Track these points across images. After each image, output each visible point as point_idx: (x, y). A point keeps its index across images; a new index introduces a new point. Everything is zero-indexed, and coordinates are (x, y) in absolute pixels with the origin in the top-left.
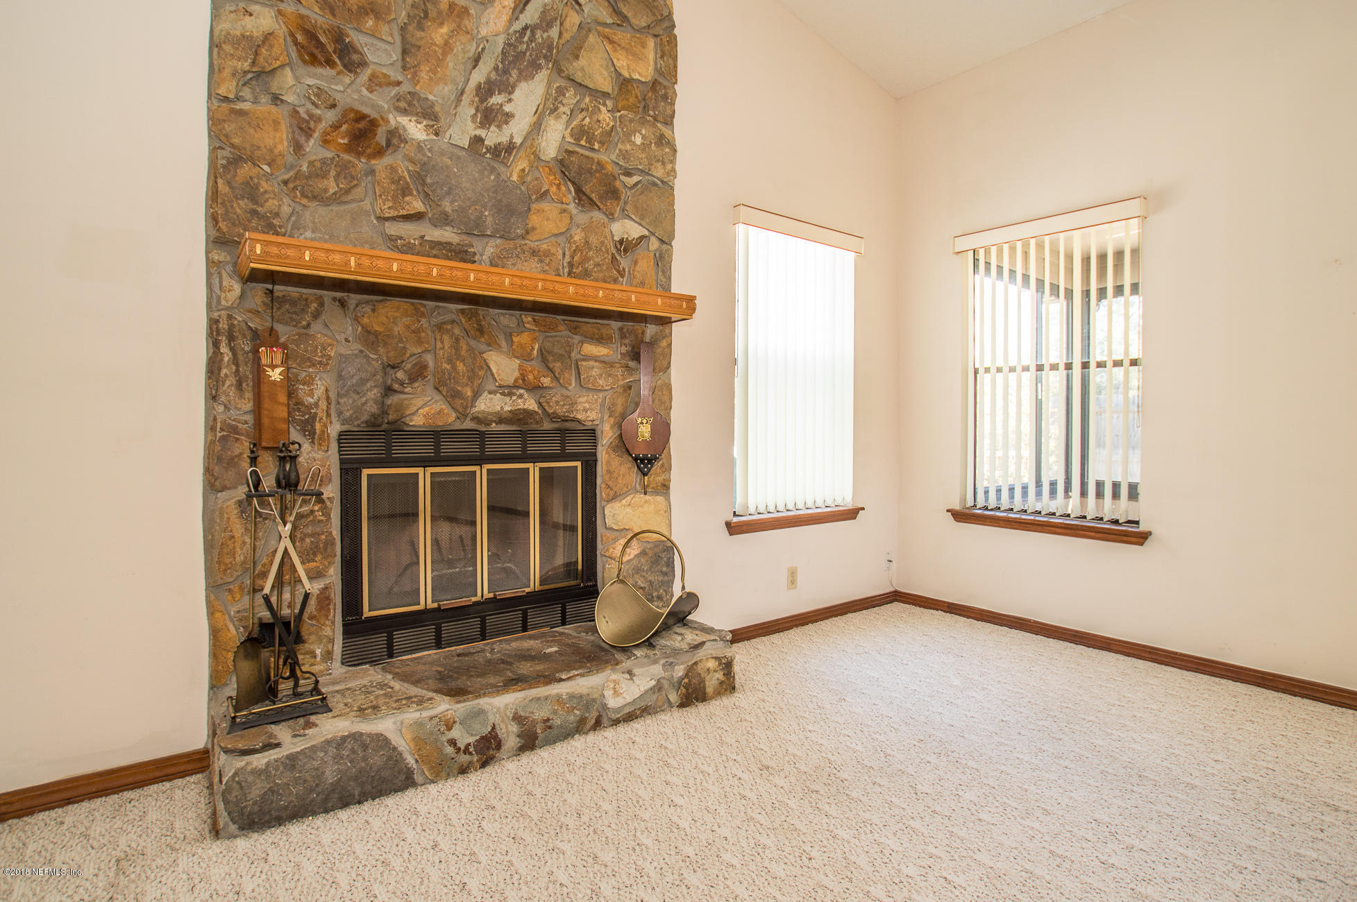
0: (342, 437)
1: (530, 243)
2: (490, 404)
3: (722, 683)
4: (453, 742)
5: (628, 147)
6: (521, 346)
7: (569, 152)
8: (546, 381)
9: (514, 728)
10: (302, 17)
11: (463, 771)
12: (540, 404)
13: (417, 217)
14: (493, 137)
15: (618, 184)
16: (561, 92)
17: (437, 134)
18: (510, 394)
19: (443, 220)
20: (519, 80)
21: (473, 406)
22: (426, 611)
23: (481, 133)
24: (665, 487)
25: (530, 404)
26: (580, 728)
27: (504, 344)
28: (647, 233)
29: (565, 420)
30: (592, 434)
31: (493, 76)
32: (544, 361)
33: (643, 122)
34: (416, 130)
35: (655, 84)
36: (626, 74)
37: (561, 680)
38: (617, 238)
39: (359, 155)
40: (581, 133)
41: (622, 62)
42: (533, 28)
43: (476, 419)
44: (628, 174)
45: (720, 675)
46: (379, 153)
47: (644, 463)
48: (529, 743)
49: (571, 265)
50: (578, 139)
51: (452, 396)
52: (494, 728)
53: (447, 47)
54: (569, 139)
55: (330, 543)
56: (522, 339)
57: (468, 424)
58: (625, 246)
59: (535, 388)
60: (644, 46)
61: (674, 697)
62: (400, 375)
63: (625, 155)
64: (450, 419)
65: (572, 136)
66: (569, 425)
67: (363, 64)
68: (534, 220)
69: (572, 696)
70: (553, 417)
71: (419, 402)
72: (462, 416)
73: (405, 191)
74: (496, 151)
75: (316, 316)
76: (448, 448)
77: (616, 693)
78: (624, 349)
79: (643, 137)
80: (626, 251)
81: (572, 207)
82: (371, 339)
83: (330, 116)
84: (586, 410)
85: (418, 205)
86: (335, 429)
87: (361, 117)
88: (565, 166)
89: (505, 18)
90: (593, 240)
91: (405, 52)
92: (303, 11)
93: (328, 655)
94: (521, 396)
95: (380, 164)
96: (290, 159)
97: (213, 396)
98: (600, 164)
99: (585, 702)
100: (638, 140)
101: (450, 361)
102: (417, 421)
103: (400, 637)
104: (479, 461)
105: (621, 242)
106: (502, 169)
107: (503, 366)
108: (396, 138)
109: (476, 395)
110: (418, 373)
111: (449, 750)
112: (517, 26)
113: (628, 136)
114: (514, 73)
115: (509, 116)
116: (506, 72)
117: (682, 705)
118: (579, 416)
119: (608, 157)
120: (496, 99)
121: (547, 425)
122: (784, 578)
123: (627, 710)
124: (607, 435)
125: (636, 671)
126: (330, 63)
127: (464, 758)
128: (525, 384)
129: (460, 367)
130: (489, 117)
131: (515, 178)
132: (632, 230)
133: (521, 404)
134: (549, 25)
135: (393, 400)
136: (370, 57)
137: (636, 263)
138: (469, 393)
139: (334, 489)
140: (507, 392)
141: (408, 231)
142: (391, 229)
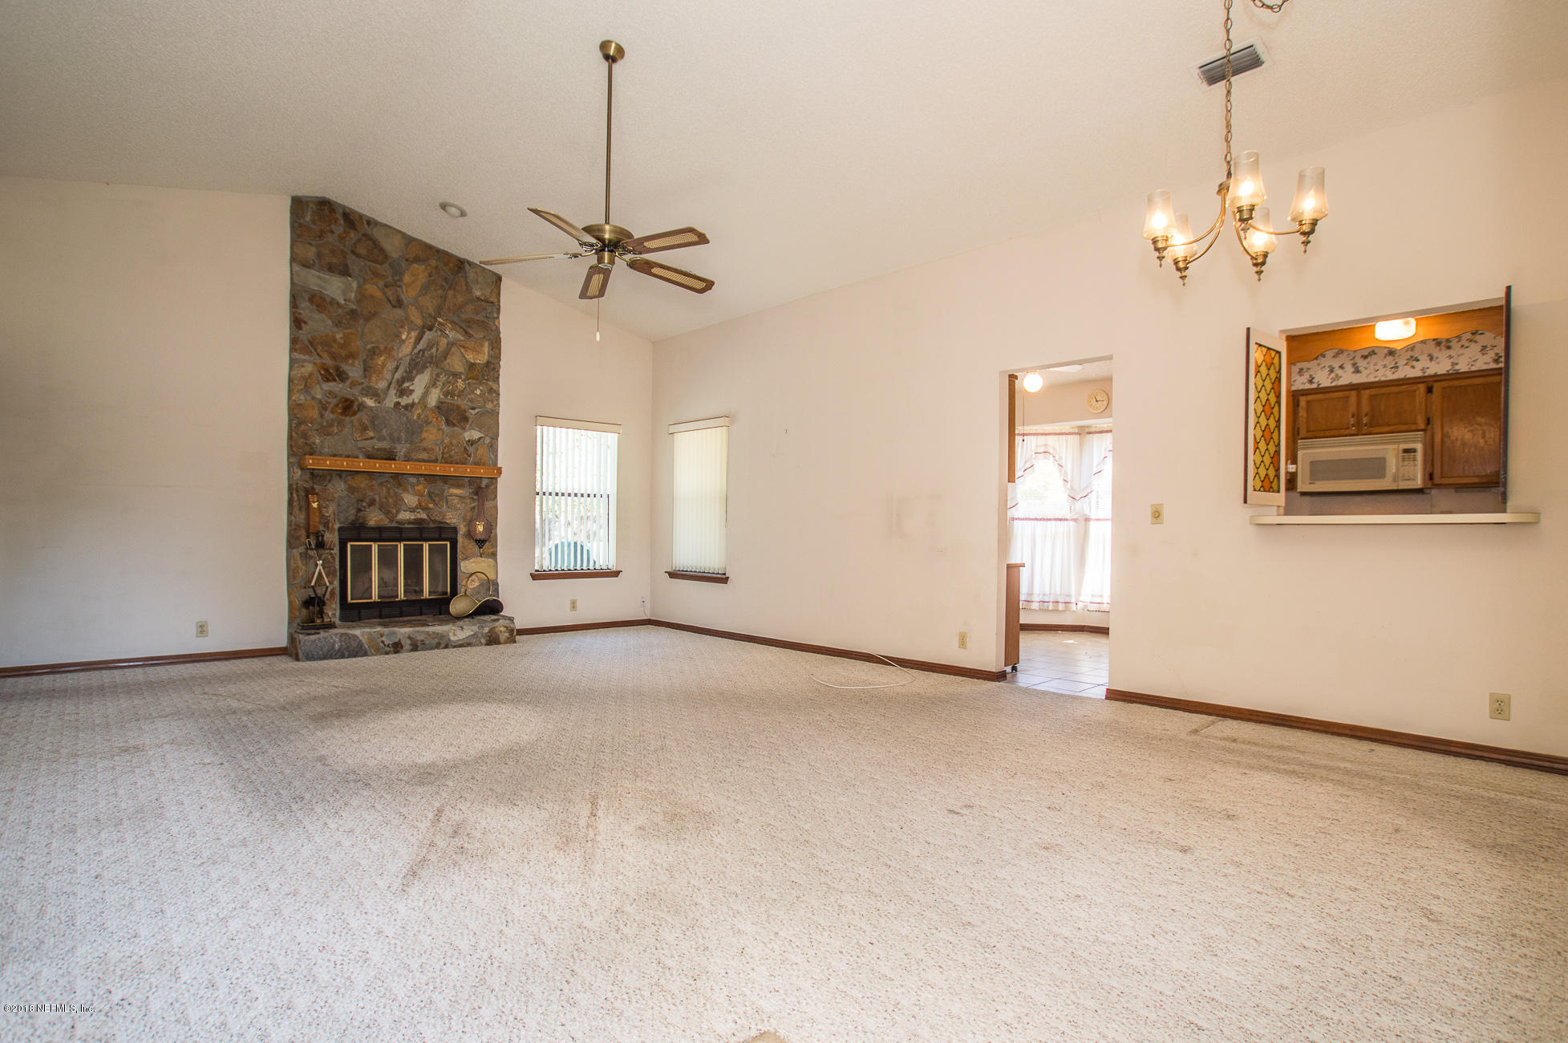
0: (340, 529)
1: (424, 445)
2: (404, 516)
3: (508, 638)
4: (383, 642)
5: (473, 396)
6: (419, 491)
7: (442, 403)
8: (431, 506)
9: (409, 642)
10: (324, 364)
11: (387, 653)
12: (428, 516)
13: (372, 438)
14: (404, 401)
15: (467, 414)
16: (438, 375)
17: (379, 403)
18: (414, 512)
19: (382, 439)
20: (417, 375)
21: (396, 516)
22: (375, 603)
23: (399, 400)
24: (494, 555)
25: (424, 516)
26: (438, 646)
27: (410, 490)
28: (483, 435)
29: (441, 523)
30: (455, 530)
31: (405, 375)
32: (430, 496)
33: (481, 384)
34: (370, 403)
35: (488, 363)
36: (472, 361)
37: (428, 625)
38: (467, 439)
39: (346, 416)
40: (446, 394)
41: (470, 357)
42: (423, 351)
43: (397, 522)
44: (473, 409)
45: (507, 634)
46: (355, 413)
47: (481, 543)
48: (415, 648)
49: (443, 453)
50: (446, 397)
51: (387, 513)
52: (400, 640)
53: (384, 365)
54: (442, 396)
55: (335, 571)
56: (420, 487)
57: (394, 525)
58: (472, 443)
59: (426, 509)
60: (482, 346)
61: (483, 641)
62: (364, 504)
63: (471, 401)
64: (386, 522)
65: (443, 395)
66: (443, 525)
67: (348, 378)
68: (424, 435)
69: (434, 633)
70: (434, 521)
71: (372, 515)
72: (391, 521)
73: (366, 428)
74: (406, 407)
75: (329, 481)
76: (385, 535)
77: (455, 635)
78: (471, 491)
79: (481, 391)
80: (472, 445)
81: (444, 427)
82: (352, 490)
83: (334, 401)
84: (450, 518)
85: (371, 434)
86: (337, 526)
87: (347, 400)
88: (440, 408)
89: (410, 347)
90: (454, 442)
91: (365, 370)
92: (324, 361)
93: (335, 616)
94: (419, 512)
95: (355, 419)
96: (319, 420)
97: (290, 513)
98: (458, 407)
99: (441, 636)
100: (478, 392)
101: (386, 498)
102: (372, 523)
103: (364, 612)
104: (400, 540)
105: (469, 441)
106: (409, 414)
107: (410, 499)
108: (362, 406)
109: (398, 512)
110: (372, 503)
111: (382, 645)
112: (416, 351)
113: (472, 392)
114: (414, 372)
115: (413, 391)
116: (411, 372)
117: (487, 644)
118: (447, 521)
119: (463, 403)
120: (406, 385)
121: (432, 525)
122: (568, 605)
123: (460, 643)
124: (462, 530)
125: (465, 627)
126: (335, 380)
127: (387, 649)
128: (420, 506)
129: (391, 500)
130: (403, 392)
131: (415, 417)
132: (475, 435)
133: (419, 516)
134: (432, 348)
135: (362, 514)
136: (351, 374)
137: (477, 450)
138: (394, 511)
139: (336, 551)
140: (412, 510)
141: (368, 445)
142: (360, 444)
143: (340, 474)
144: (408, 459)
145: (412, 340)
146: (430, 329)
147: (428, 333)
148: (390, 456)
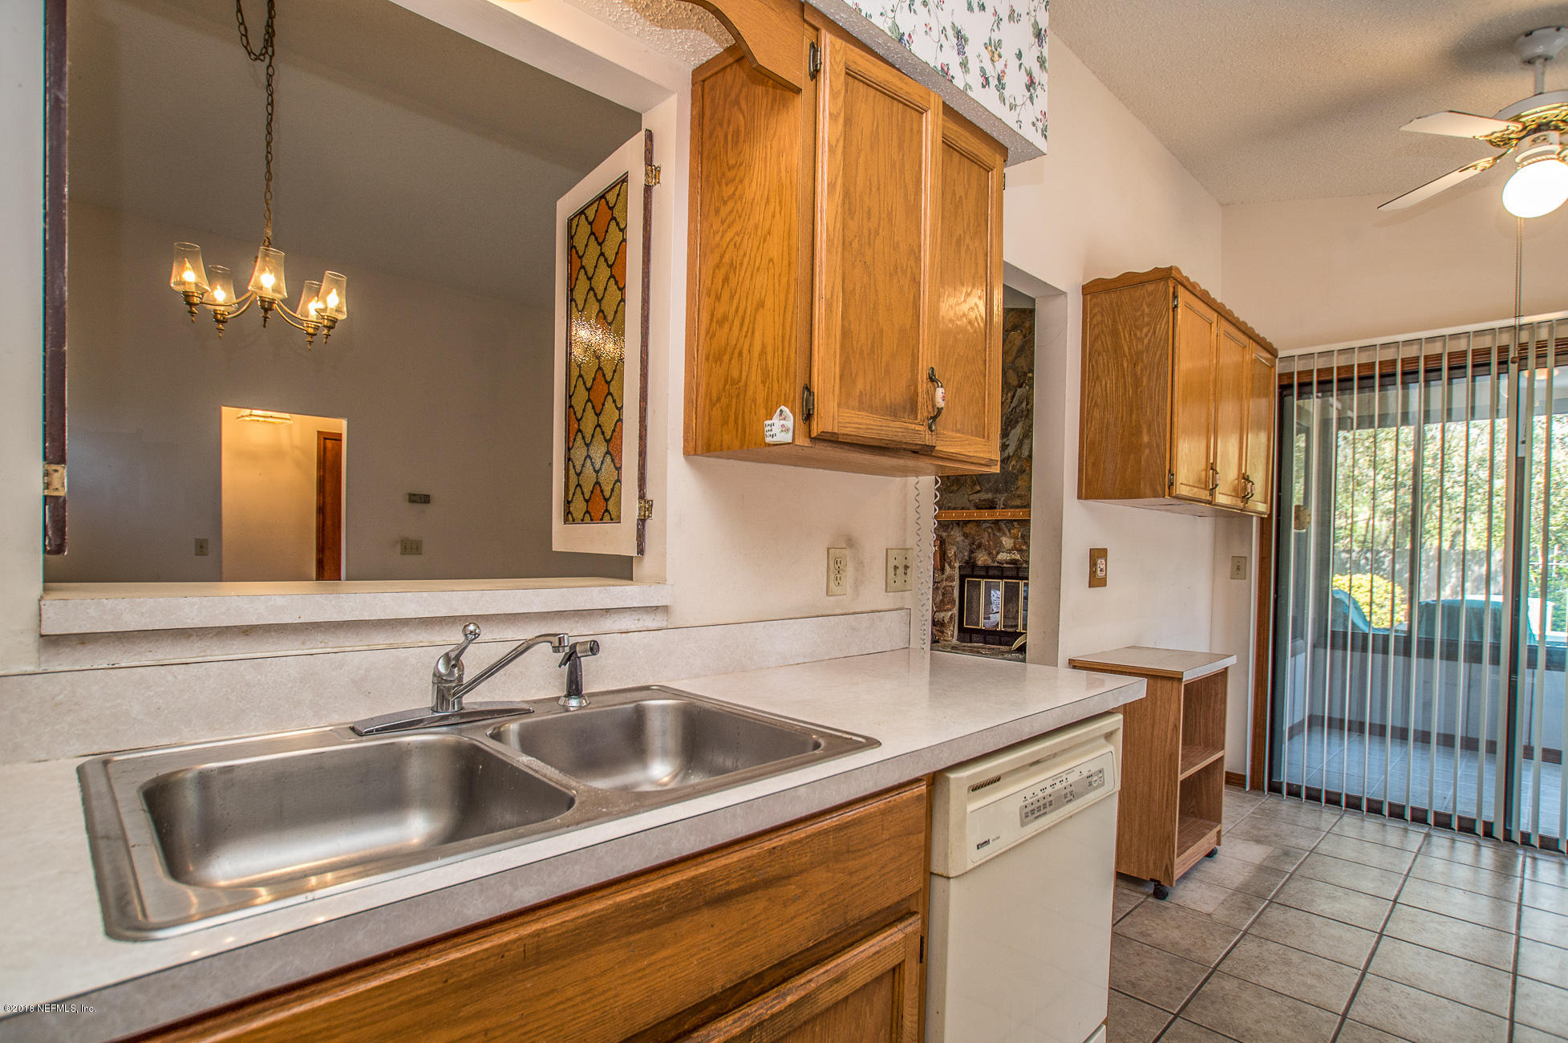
0: (960, 567)
1: (1019, 492)
2: (1003, 556)
6: (1013, 534)
8: (1025, 547)
12: (1022, 557)
13: (979, 492)
18: (1009, 553)
19: (987, 491)
20: (1010, 431)
21: (996, 557)
22: (981, 630)
25: (1018, 557)
27: (1008, 534)
32: (1024, 539)
42: (1015, 408)
43: (998, 563)
51: (990, 554)
55: (956, 599)
56: (1014, 531)
57: (996, 564)
59: (1020, 551)
62: (974, 547)
64: (989, 562)
68: (1019, 483)
71: (980, 556)
72: (994, 561)
73: (974, 484)
75: (952, 529)
76: (991, 573)
82: (966, 536)
85: (978, 488)
86: (957, 565)
89: (1007, 407)
93: (952, 636)
94: (1014, 554)
101: (988, 541)
102: (980, 563)
103: (974, 636)
104: (1002, 578)
106: (1006, 467)
107: (1007, 542)
109: (998, 553)
110: (979, 546)
112: (1009, 410)
114: (1008, 429)
115: (1008, 446)
116: (1006, 429)
128: (1014, 548)
129: (992, 543)
131: (1010, 469)
133: (1013, 557)
134: (1022, 403)
135: (972, 556)
138: (994, 552)
139: (957, 584)
140: (1009, 551)
141: (976, 498)
142: (971, 498)
143: (958, 523)
144: (1006, 506)
145: (1009, 400)
146: (1021, 387)
147: (1019, 390)
148: (991, 506)
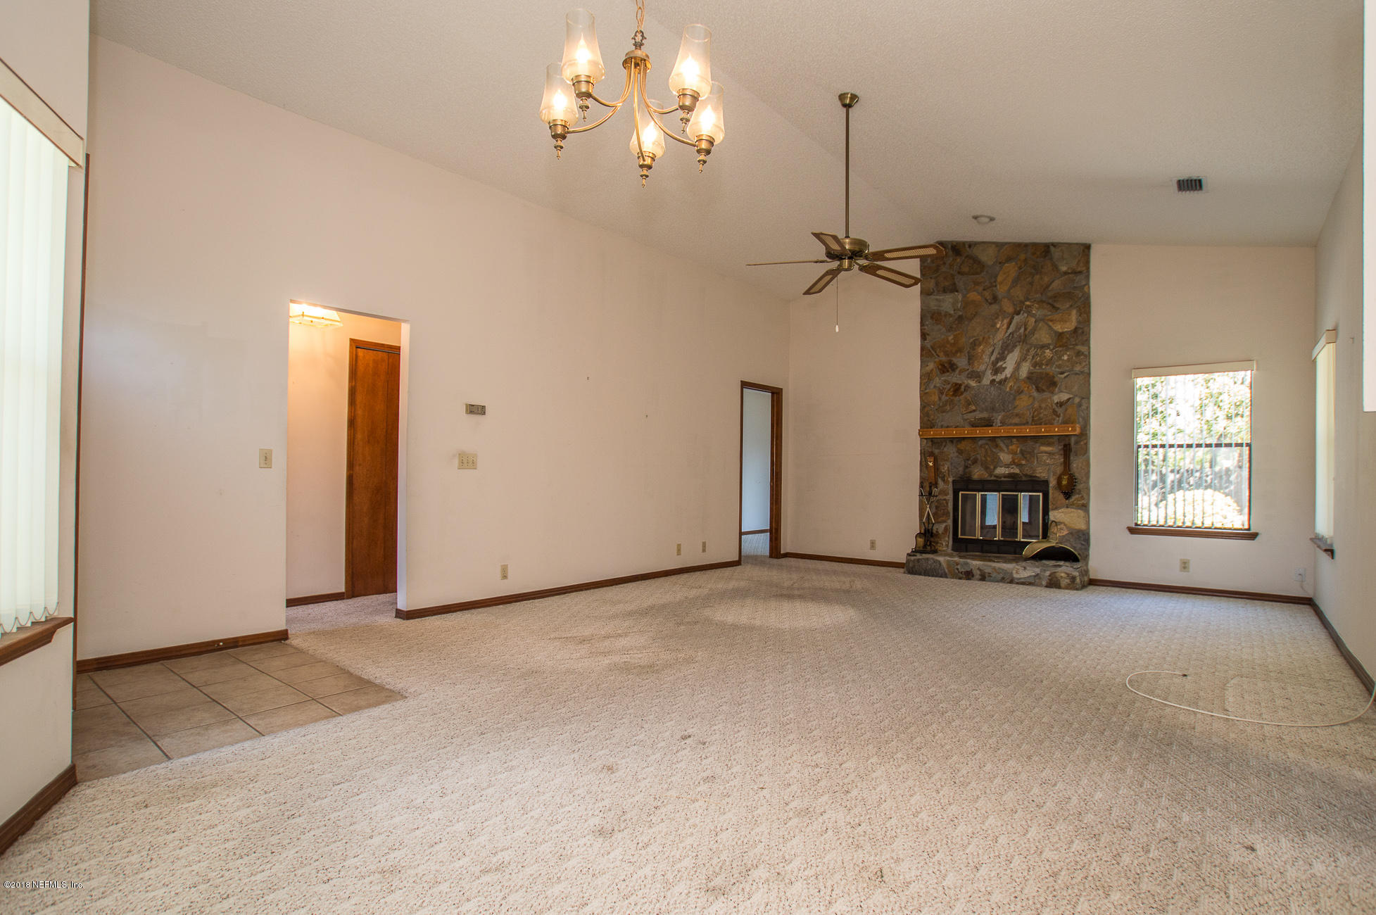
0: (953, 481)
1: (1016, 411)
2: (1001, 471)
3: (1069, 584)
4: (958, 569)
5: (1060, 362)
6: (1012, 450)
7: (1032, 373)
8: (1024, 462)
9: (979, 572)
10: (940, 361)
11: (960, 578)
12: (1021, 471)
13: (974, 411)
14: (999, 377)
15: (1056, 379)
16: (1028, 350)
17: (979, 382)
18: (1008, 467)
19: (982, 410)
20: (1008, 354)
21: (994, 471)
22: (978, 540)
23: (994, 377)
24: (1085, 507)
25: (1017, 471)
26: (1003, 580)
27: (1005, 449)
28: (1071, 396)
29: (1031, 476)
30: (1046, 482)
31: (998, 356)
32: (1023, 455)
33: (1068, 349)
34: (973, 383)
35: (1076, 330)
36: (1060, 331)
37: (994, 562)
38: (1056, 402)
39: (956, 396)
40: (1035, 365)
41: (1058, 328)
42: (1012, 333)
43: (995, 476)
44: (1062, 373)
45: (1068, 581)
46: (962, 393)
47: (1068, 495)
48: (983, 578)
49: (1033, 417)
50: (1035, 367)
51: (987, 468)
52: (972, 570)
53: (983, 351)
54: (1031, 368)
55: (948, 513)
56: (1013, 447)
57: (993, 478)
58: (1061, 404)
59: (1019, 465)
60: (1070, 315)
61: (1044, 583)
62: (970, 462)
63: (1059, 366)
64: (986, 476)
65: (1032, 366)
66: (1034, 479)
67: (957, 368)
68: (1017, 403)
69: (999, 568)
70: (1026, 475)
71: (976, 471)
72: (991, 475)
73: (969, 404)
74: (1000, 382)
75: (945, 446)
76: (987, 486)
77: (1017, 573)
78: (1060, 447)
79: (1068, 356)
80: (1061, 406)
81: (1035, 394)
82: (960, 452)
83: (948, 387)
84: (1041, 473)
85: (974, 408)
86: (950, 480)
87: (956, 384)
88: (1029, 378)
89: (1003, 333)
90: (1043, 405)
91: (969, 359)
92: (941, 359)
93: (947, 546)
94: (1012, 468)
95: (962, 397)
96: (938, 402)
97: (921, 471)
98: (1047, 374)
99: (1005, 572)
100: (1065, 358)
101: (985, 457)
102: (975, 477)
103: (970, 546)
104: (997, 490)
105: (1057, 403)
106: (1003, 387)
107: (1005, 457)
108: (968, 387)
109: (995, 468)
110: (975, 462)
111: (957, 571)
112: (1007, 335)
113: (1060, 358)
114: (1006, 352)
115: (1005, 368)
116: (1003, 353)
117: (1047, 587)
118: (1037, 475)
119: (1052, 370)
120: (1000, 364)
121: (1024, 478)
122: (1177, 564)
123: (1022, 580)
124: (1053, 483)
125: (1028, 568)
126: (948, 371)
127: (961, 575)
128: (1013, 463)
129: (989, 459)
130: (997, 371)
131: (1008, 389)
132: (1064, 397)
133: (1012, 471)
134: (1021, 329)
135: (967, 470)
136: (959, 364)
137: (1066, 410)
138: (992, 467)
139: (950, 497)
140: (1007, 466)
141: (971, 416)
142: (965, 417)
143: (952, 440)
144: (1003, 423)
145: (1005, 326)
146: (1018, 313)
147: (1016, 317)
148: (988, 423)
